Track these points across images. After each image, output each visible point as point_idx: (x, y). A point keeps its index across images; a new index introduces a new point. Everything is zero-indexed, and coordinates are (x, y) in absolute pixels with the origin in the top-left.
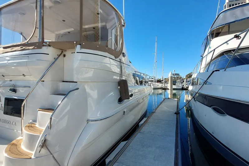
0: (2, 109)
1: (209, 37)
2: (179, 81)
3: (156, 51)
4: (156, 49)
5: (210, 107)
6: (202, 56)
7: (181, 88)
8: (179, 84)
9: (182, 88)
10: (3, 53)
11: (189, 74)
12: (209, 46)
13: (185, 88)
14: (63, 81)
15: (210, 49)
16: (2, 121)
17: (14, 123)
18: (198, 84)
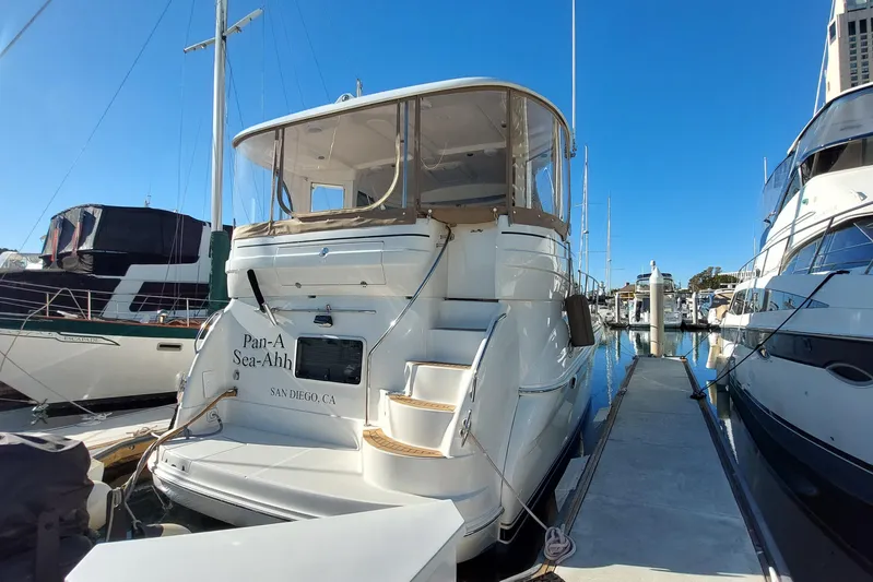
0: (288, 366)
1: (799, 170)
2: (670, 300)
3: (585, 196)
4: (585, 189)
5: (824, 367)
6: (769, 222)
7: (678, 322)
8: (670, 310)
9: (683, 322)
10: (302, 232)
11: (700, 275)
12: (801, 195)
13: (694, 322)
14: (446, 299)
15: (802, 205)
16: (288, 395)
17: (327, 399)
18: (768, 308)
